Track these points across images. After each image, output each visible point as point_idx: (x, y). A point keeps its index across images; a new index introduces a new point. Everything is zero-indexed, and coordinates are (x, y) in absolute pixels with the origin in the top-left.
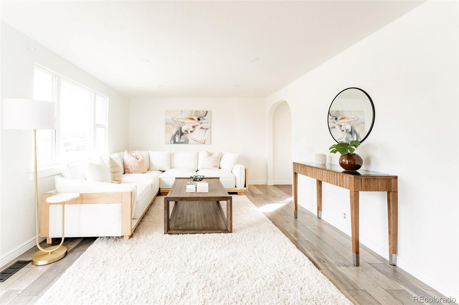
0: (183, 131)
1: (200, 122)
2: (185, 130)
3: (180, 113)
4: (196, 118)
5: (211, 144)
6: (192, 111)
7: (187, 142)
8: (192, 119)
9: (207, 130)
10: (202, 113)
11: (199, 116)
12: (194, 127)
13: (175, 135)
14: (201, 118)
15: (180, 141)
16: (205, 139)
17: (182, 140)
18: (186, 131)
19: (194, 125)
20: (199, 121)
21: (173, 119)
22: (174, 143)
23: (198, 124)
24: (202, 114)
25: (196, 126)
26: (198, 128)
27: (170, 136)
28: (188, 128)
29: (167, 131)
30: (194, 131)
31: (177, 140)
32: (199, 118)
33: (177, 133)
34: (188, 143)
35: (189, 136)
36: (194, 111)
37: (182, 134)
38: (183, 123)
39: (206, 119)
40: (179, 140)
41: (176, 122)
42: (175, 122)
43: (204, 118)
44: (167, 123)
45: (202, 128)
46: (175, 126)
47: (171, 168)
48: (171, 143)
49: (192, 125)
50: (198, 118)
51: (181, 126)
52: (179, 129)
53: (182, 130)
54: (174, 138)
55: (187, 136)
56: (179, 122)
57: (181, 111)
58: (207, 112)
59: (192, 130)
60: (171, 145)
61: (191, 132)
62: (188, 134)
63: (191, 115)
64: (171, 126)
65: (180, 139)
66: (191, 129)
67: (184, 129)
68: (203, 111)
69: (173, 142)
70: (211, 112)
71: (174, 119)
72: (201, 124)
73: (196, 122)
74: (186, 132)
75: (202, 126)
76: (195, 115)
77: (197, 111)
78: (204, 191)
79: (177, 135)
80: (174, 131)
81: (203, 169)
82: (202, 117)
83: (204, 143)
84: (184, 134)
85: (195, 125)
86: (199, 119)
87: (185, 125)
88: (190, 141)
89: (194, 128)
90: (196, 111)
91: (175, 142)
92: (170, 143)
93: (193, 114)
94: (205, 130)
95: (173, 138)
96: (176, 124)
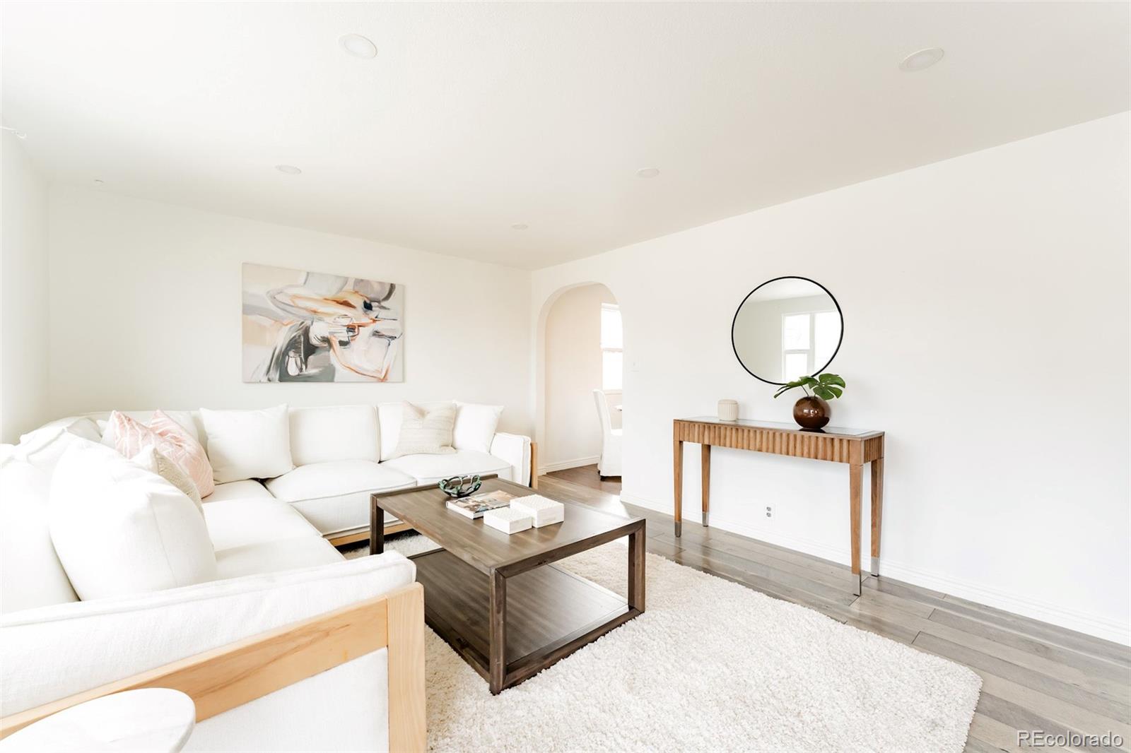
0: (314, 341)
1: (373, 314)
2: (323, 337)
3: (303, 281)
4: (358, 302)
5: (404, 380)
6: (346, 280)
7: (328, 375)
8: (346, 304)
9: (393, 342)
10: (377, 287)
11: (367, 298)
12: (351, 329)
13: (285, 354)
14: (374, 304)
15: (305, 372)
16: (386, 367)
17: (311, 371)
18: (326, 340)
19: (351, 324)
20: (369, 312)
21: (277, 297)
22: (281, 380)
23: (365, 320)
24: (376, 292)
25: (359, 326)
26: (364, 333)
27: (264, 356)
28: (332, 330)
29: (251, 336)
30: (352, 343)
31: (293, 370)
32: (368, 302)
33: (292, 345)
34: (332, 380)
35: (336, 357)
36: (354, 280)
37: (310, 350)
38: (315, 312)
39: (389, 309)
40: (301, 370)
41: (288, 308)
42: (284, 306)
43: (383, 304)
44: (247, 310)
45: (377, 334)
46: (285, 322)
47: (297, 465)
48: (269, 380)
49: (347, 322)
50: (365, 303)
51: (308, 323)
52: (300, 332)
53: (311, 335)
54: (279, 363)
55: (328, 358)
56: (298, 307)
57: (308, 273)
58: (392, 287)
59: (346, 339)
60: (270, 385)
61: (342, 343)
62: (332, 351)
63: (341, 289)
64: (267, 322)
65: (304, 367)
66: (344, 336)
67: (317, 332)
68: (381, 284)
69: (275, 375)
70: (404, 287)
71: (278, 297)
72: (374, 321)
73: (357, 316)
74: (326, 345)
75: (379, 326)
76: (356, 292)
77: (362, 280)
78: (554, 519)
79: (291, 354)
80: (281, 339)
82: (379, 302)
83: (384, 380)
84: (318, 351)
85: (355, 322)
86: (368, 307)
87: (320, 320)
88: (340, 372)
89: (351, 334)
90: (359, 282)
91: (284, 377)
92: (265, 379)
93: (349, 287)
94: (385, 341)
95: (277, 363)
96: (291, 316)
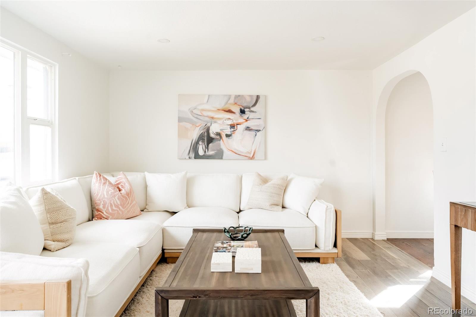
0: (212, 135)
1: (245, 116)
2: (217, 133)
3: (207, 101)
4: (237, 110)
5: (266, 158)
6: (230, 97)
7: (219, 155)
8: (230, 111)
9: (258, 133)
10: (248, 99)
11: (242, 106)
12: (232, 126)
13: (197, 143)
14: (246, 110)
15: (207, 153)
16: (254, 150)
17: (210, 153)
18: (219, 134)
19: (232, 123)
20: (243, 115)
21: (193, 111)
22: (195, 158)
23: (241, 120)
24: (249, 102)
25: (237, 124)
26: (240, 128)
27: (187, 144)
28: (222, 128)
29: (182, 134)
30: (233, 135)
31: (201, 152)
32: (243, 109)
33: (201, 138)
34: (222, 158)
35: (224, 144)
36: (234, 96)
37: (210, 140)
38: (213, 118)
39: (256, 112)
40: (205, 152)
41: (199, 117)
42: (197, 117)
43: (252, 109)
44: (180, 120)
45: (248, 129)
46: (197, 125)
47: (189, 206)
48: (190, 158)
49: (230, 122)
50: (241, 110)
51: (209, 124)
52: (205, 130)
53: (211, 132)
54: (195, 148)
55: (219, 145)
56: (204, 116)
57: (209, 96)
58: (258, 97)
59: (229, 133)
60: (190, 160)
61: (228, 136)
62: (221, 140)
63: (227, 103)
64: (188, 125)
65: (207, 150)
66: (228, 131)
67: (214, 129)
68: (251, 96)
69: (192, 155)
70: (266, 97)
71: (195, 111)
72: (247, 120)
73: (236, 118)
74: (218, 137)
75: (249, 124)
76: (236, 103)
77: (239, 96)
78: (252, 269)
79: (200, 143)
80: (195, 134)
81: (251, 208)
82: (249, 108)
83: (252, 158)
84: (214, 141)
85: (235, 122)
86: (242, 112)
87: (215, 122)
88: (226, 153)
89: (232, 130)
90: (237, 97)
91: (197, 156)
92: (187, 157)
93: (232, 101)
94: (253, 133)
95: (193, 148)
96: (200, 121)
